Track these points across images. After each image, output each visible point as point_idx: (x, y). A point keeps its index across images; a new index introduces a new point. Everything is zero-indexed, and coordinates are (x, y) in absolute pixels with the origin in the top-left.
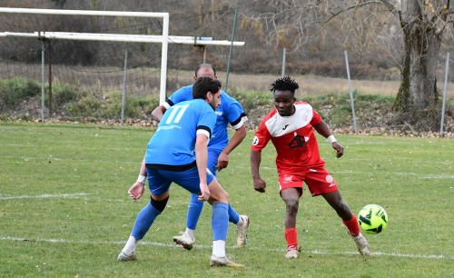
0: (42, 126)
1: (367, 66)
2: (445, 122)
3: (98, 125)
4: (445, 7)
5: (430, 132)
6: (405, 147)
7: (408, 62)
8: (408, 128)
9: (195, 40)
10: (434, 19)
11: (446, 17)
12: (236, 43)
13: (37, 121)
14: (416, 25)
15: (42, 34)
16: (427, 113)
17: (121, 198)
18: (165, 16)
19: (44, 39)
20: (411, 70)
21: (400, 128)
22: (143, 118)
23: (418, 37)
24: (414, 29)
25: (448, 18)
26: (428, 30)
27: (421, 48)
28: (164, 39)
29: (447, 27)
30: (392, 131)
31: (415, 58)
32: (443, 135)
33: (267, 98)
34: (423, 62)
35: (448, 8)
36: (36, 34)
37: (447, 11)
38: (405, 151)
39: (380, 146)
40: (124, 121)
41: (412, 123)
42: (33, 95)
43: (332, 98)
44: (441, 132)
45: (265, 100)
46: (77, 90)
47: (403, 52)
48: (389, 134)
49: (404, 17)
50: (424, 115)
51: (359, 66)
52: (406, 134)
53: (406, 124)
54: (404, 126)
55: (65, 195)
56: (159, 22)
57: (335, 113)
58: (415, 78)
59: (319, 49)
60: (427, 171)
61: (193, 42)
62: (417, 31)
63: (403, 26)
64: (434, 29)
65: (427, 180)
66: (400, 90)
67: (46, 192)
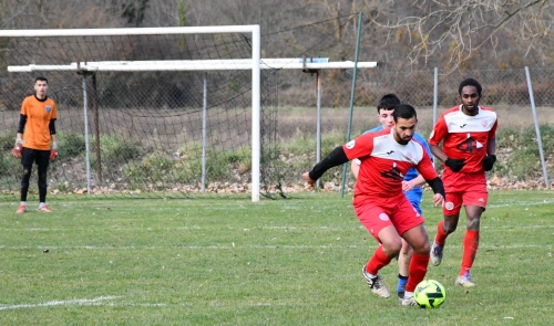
0: (87, 199)
3: (169, 193)
9: (305, 61)
12: (361, 65)
13: (81, 192)
15: (82, 65)
17: (164, 301)
18: (254, 30)
19: (85, 73)
22: (235, 181)
28: (255, 64)
36: (73, 66)
40: (206, 186)
42: (76, 154)
43: (512, 137)
46: (139, 144)
55: (82, 301)
56: (247, 38)
57: (517, 159)
59: (513, 67)
61: (301, 66)
67: (55, 298)
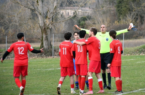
1: (35, 39)
2: (54, 53)
4: (52, 21)
5: (50, 57)
6: (42, 61)
7: (42, 37)
8: (43, 56)
10: (49, 25)
11: (52, 24)
14: (44, 27)
16: (49, 51)
20: (43, 40)
21: (41, 56)
23: (45, 30)
24: (43, 28)
25: (53, 24)
26: (47, 28)
27: (46, 33)
29: (53, 27)
30: (39, 57)
31: (44, 36)
32: (54, 57)
33: (3, 50)
34: (47, 37)
35: (52, 22)
37: (52, 23)
38: (42, 63)
39: (35, 62)
41: (45, 54)
44: (53, 56)
45: (2, 51)
47: (41, 35)
48: (38, 58)
49: (40, 25)
50: (48, 52)
51: (33, 39)
52: (43, 58)
53: (43, 55)
54: (42, 56)
58: (45, 42)
60: (46, 68)
62: (44, 28)
63: (40, 27)
64: (49, 28)
65: (46, 71)
66: (41, 45)
